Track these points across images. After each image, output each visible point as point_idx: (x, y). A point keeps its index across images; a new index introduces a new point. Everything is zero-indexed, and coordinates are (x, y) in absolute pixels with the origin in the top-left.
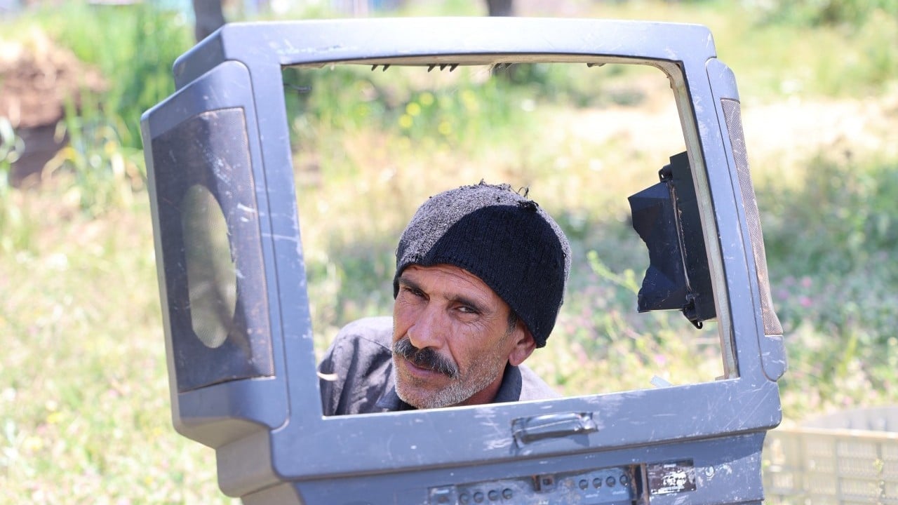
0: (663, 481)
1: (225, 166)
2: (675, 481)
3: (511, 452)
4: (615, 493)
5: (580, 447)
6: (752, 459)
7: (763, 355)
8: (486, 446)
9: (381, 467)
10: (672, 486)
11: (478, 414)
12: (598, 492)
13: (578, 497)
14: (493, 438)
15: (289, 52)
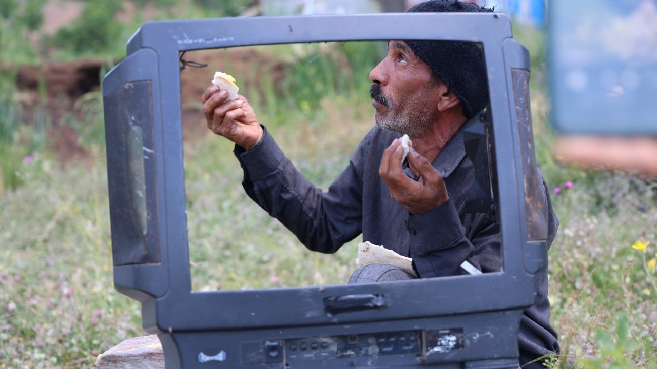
0: (438, 342)
1: (136, 121)
2: (447, 342)
3: (322, 319)
7: (524, 255)
8: (304, 315)
10: (445, 345)
13: (377, 350)
14: (310, 309)
15: (186, 41)
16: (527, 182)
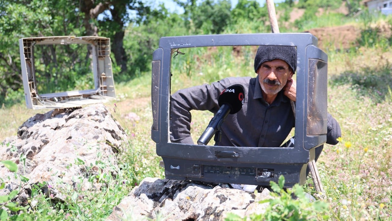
0: (262, 174)
3: (214, 159)
4: (250, 174)
7: (304, 141)
8: (207, 157)
9: (180, 157)
10: (266, 175)
11: (206, 148)
13: (239, 173)
14: (209, 155)
15: (174, 45)
16: (309, 110)
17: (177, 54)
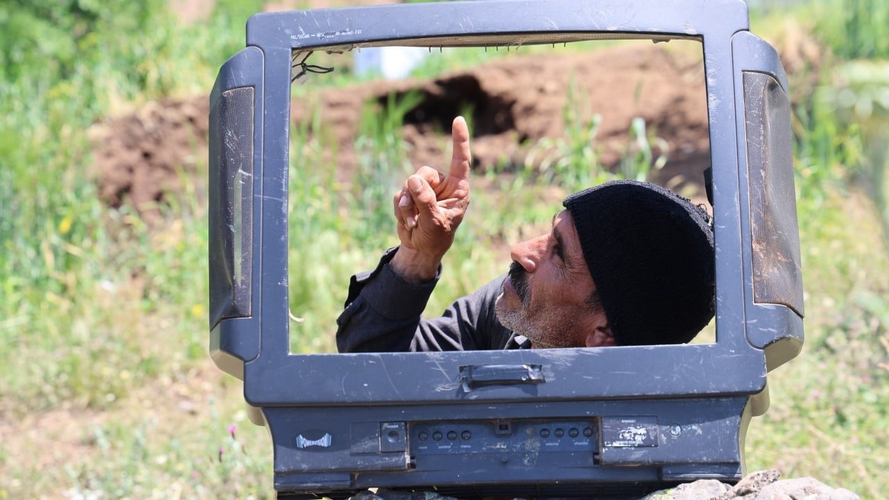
0: (619, 435)
1: (233, 136)
2: (633, 436)
3: (457, 396)
4: (576, 443)
5: (528, 395)
6: (728, 422)
7: (748, 322)
8: (434, 389)
9: (335, 400)
10: (630, 440)
11: (429, 359)
12: (559, 441)
13: (537, 444)
14: (440, 382)
15: (301, 37)
16: (755, 222)
17: (302, 74)
